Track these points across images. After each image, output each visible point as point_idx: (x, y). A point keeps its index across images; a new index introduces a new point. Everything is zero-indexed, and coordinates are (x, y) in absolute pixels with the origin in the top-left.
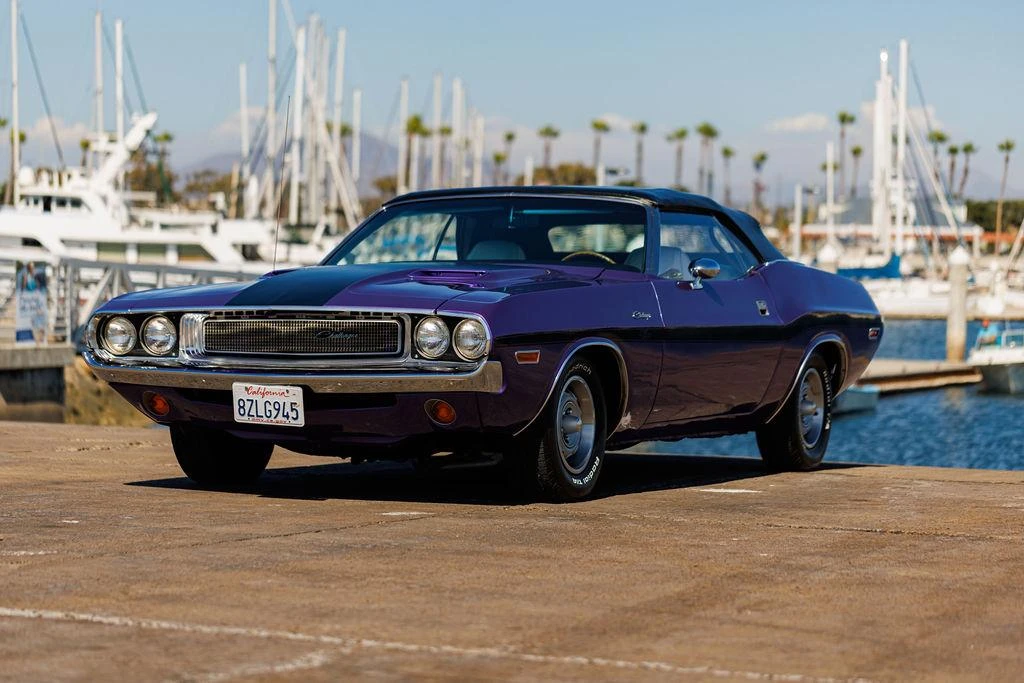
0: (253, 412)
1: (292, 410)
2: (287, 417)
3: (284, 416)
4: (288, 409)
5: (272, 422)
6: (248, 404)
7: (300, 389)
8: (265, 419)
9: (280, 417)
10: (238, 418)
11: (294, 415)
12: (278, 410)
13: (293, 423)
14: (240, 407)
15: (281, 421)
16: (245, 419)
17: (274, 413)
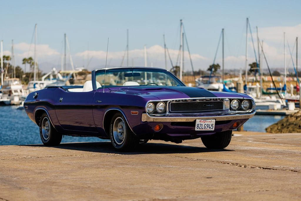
0: (201, 128)
1: (212, 126)
2: (210, 128)
3: (209, 128)
4: (211, 126)
5: (206, 130)
6: (200, 125)
7: (215, 120)
8: (204, 129)
9: (208, 128)
10: (196, 129)
11: (212, 127)
12: (208, 126)
13: (211, 130)
14: (198, 126)
15: (208, 129)
16: (198, 130)
17: (207, 127)
